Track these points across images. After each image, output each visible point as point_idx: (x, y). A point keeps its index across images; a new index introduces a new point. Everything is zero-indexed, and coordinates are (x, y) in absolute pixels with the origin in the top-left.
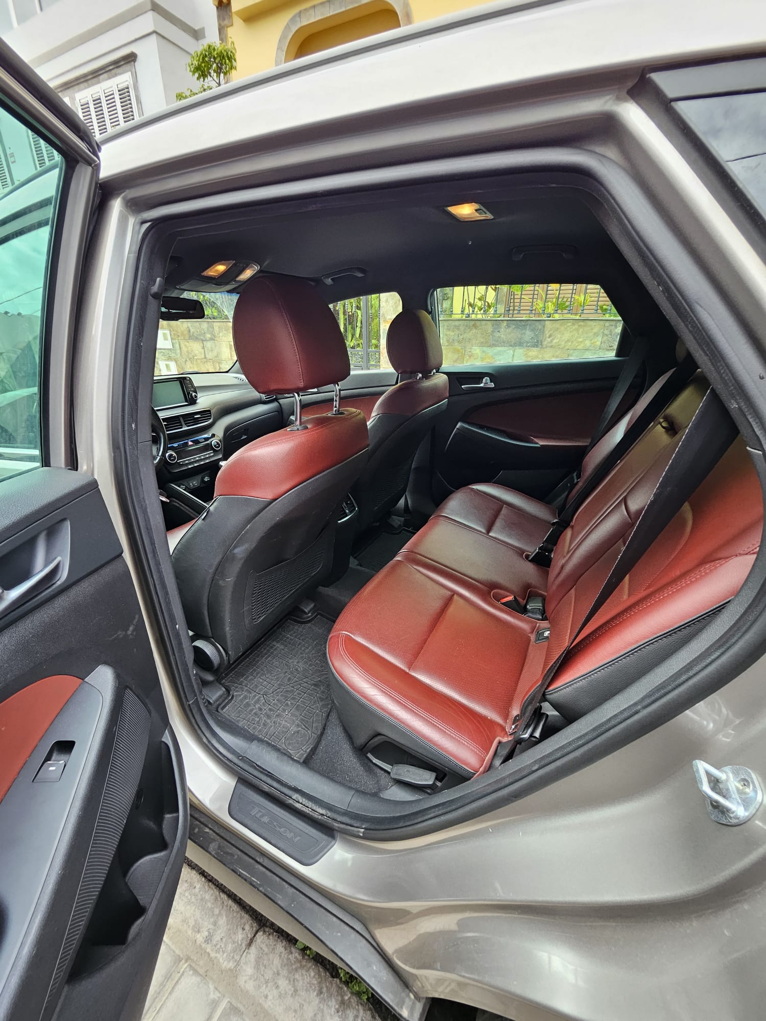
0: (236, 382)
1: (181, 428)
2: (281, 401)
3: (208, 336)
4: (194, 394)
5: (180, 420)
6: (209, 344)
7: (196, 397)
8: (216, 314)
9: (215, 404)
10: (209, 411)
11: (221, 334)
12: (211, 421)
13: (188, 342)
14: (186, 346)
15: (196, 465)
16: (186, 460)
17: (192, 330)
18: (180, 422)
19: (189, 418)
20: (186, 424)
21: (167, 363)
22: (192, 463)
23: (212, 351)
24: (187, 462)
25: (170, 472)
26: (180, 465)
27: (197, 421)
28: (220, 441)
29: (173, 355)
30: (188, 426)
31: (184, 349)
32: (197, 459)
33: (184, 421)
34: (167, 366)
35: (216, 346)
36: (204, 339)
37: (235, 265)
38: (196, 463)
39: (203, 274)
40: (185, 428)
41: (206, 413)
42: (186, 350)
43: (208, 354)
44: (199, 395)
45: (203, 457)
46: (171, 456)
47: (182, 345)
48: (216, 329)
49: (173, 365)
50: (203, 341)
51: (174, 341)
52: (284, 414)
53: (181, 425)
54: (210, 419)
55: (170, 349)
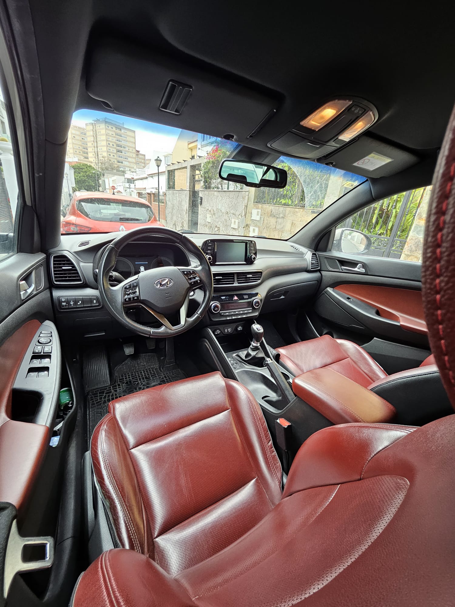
0: (291, 250)
1: (233, 284)
2: (323, 273)
3: (281, 215)
4: (254, 256)
5: (234, 277)
6: (280, 220)
7: (254, 258)
8: (290, 203)
9: (267, 268)
10: (261, 272)
11: (289, 215)
12: (259, 281)
13: (269, 218)
14: (267, 220)
15: (234, 318)
16: (227, 313)
17: (273, 211)
18: (234, 279)
19: (242, 276)
20: (237, 281)
21: (254, 228)
22: (232, 315)
23: (281, 224)
24: (227, 314)
25: (211, 320)
26: (221, 315)
27: (247, 280)
28: (261, 300)
29: (258, 224)
30: (239, 283)
31: (266, 222)
32: (237, 313)
33: (237, 278)
34: (254, 230)
35: (284, 222)
36: (278, 217)
37: (349, 109)
38: (234, 316)
39: (302, 123)
40: (236, 284)
41: (257, 274)
42: (267, 222)
43: (278, 226)
44: (258, 256)
45: (241, 312)
46: (216, 306)
47: (265, 219)
48: (287, 212)
49: (257, 229)
50: (277, 218)
51: (262, 216)
52: (322, 284)
53: (234, 281)
54: (259, 279)
55: (258, 221)
